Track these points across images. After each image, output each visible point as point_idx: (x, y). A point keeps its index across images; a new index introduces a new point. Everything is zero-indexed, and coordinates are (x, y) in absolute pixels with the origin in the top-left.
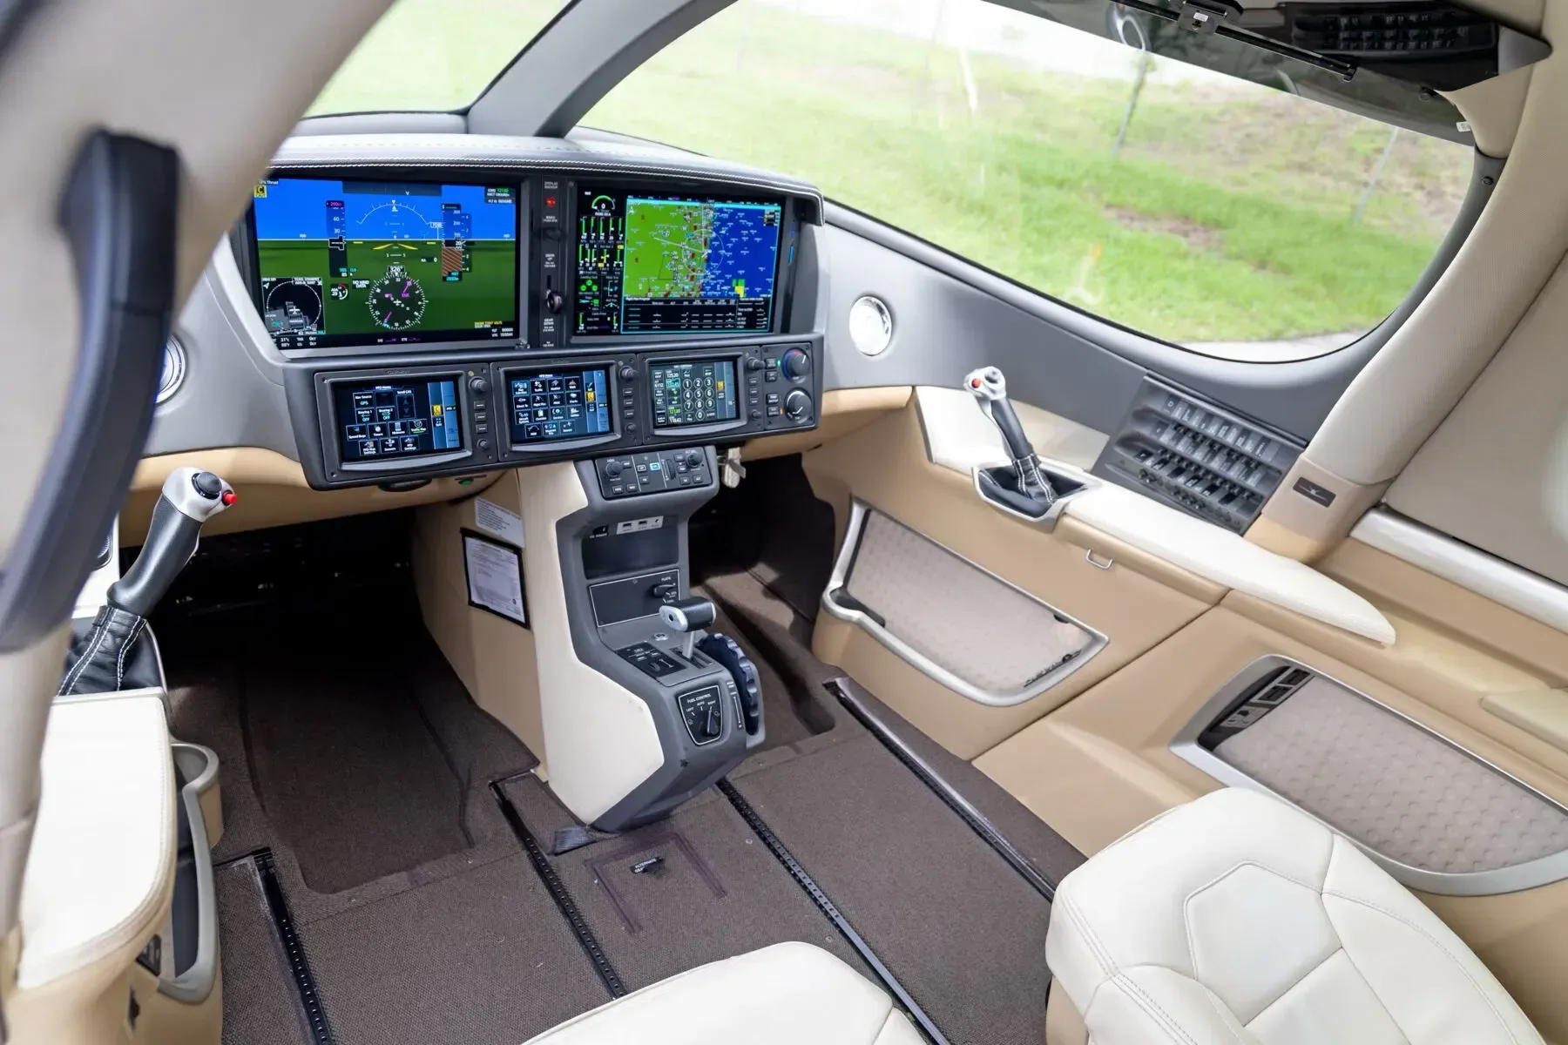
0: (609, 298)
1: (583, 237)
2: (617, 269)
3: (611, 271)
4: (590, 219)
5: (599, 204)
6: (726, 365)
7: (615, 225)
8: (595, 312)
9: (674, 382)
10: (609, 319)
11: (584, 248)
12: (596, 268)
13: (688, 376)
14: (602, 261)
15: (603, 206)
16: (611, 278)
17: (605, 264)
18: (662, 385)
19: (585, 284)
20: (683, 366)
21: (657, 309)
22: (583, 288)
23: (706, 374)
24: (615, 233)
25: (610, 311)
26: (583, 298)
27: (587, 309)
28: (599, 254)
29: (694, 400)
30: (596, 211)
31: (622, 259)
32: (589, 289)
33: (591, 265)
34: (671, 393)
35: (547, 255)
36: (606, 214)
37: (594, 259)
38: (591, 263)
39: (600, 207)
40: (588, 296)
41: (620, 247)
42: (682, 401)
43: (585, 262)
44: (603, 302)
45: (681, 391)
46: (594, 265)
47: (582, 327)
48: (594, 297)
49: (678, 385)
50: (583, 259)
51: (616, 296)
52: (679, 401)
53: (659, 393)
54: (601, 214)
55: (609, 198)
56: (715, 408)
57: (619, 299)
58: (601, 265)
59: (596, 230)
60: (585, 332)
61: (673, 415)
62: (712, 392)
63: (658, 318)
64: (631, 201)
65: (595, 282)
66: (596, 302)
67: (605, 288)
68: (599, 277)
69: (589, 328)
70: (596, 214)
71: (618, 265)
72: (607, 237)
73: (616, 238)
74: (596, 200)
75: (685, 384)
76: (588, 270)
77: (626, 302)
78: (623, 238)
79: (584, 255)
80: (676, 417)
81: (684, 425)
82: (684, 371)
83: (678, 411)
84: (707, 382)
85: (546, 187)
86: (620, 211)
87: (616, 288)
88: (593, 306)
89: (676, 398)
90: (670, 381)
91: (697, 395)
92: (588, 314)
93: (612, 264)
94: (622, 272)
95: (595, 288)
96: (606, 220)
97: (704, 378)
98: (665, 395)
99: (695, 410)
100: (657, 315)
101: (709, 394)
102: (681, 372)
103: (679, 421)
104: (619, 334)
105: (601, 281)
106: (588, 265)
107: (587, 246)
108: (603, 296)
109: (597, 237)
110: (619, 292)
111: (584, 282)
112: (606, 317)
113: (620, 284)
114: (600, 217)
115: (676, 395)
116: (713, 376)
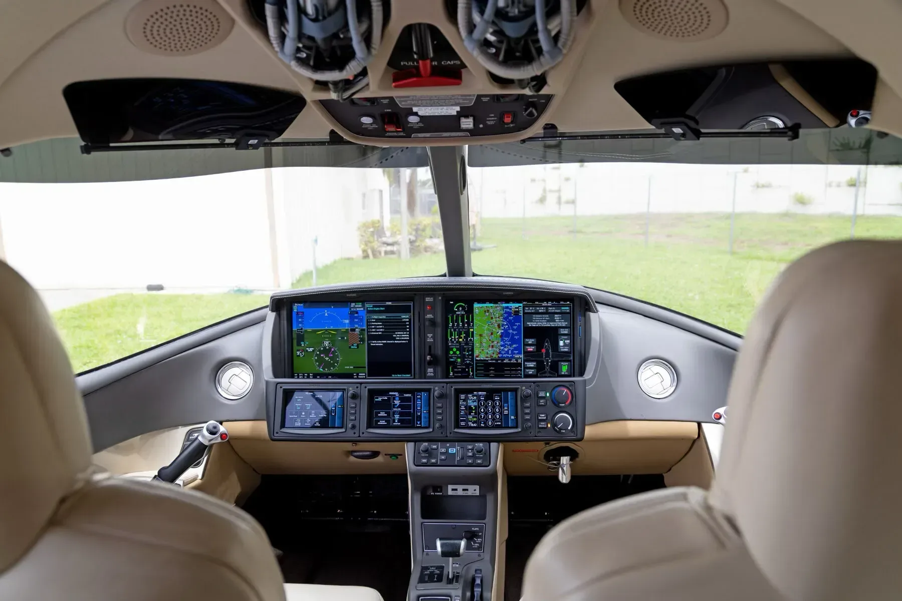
0: (466, 358)
1: (450, 325)
2: (470, 342)
3: (467, 344)
4: (453, 316)
5: (458, 308)
6: (510, 394)
7: (468, 319)
8: (459, 365)
9: (473, 402)
10: (467, 370)
11: (451, 331)
12: (458, 342)
13: (483, 399)
14: (461, 338)
15: (460, 309)
16: (467, 347)
17: (463, 340)
18: (465, 403)
19: (452, 350)
20: (480, 393)
21: (492, 364)
22: (451, 352)
23: (496, 398)
24: (468, 323)
25: (468, 366)
26: (451, 358)
27: (454, 364)
28: (459, 334)
29: (486, 414)
30: (456, 311)
31: (473, 336)
32: (455, 353)
33: (455, 340)
34: (470, 408)
35: (428, 335)
36: (462, 313)
37: (457, 337)
38: (455, 339)
39: (458, 310)
40: (455, 357)
41: (471, 330)
42: (478, 413)
43: (452, 339)
44: (463, 361)
45: (478, 408)
46: (457, 340)
47: (451, 374)
48: (458, 357)
49: (475, 404)
50: (451, 337)
51: (470, 357)
52: (475, 413)
53: (463, 408)
54: (459, 313)
55: (464, 305)
56: (501, 419)
57: (473, 358)
58: (460, 340)
59: (457, 321)
60: (453, 377)
61: (471, 421)
62: (499, 409)
63: (493, 370)
64: (476, 305)
65: (457, 349)
66: (459, 360)
67: (464, 353)
68: (460, 347)
69: (455, 375)
70: (457, 313)
71: (471, 340)
72: (463, 325)
73: (469, 325)
74: (457, 305)
75: (481, 404)
76: (454, 343)
77: (477, 360)
78: (473, 325)
79: (451, 335)
80: (473, 423)
81: (479, 427)
82: (481, 395)
83: (475, 419)
84: (496, 404)
85: (427, 300)
86: (470, 311)
87: (470, 353)
88: (457, 363)
89: (474, 411)
90: (471, 401)
91: (488, 410)
92: (455, 367)
93: (467, 339)
94: (473, 344)
95: (458, 352)
96: (463, 316)
97: (494, 401)
98: (466, 409)
99: (487, 420)
100: (492, 368)
101: (497, 410)
102: (478, 397)
103: (475, 425)
104: (473, 378)
105: (461, 349)
106: (453, 340)
107: (452, 330)
108: (463, 357)
109: (458, 325)
110: (472, 355)
111: (452, 349)
112: (465, 369)
113: (472, 350)
114: (459, 314)
115: (474, 410)
116: (500, 400)
